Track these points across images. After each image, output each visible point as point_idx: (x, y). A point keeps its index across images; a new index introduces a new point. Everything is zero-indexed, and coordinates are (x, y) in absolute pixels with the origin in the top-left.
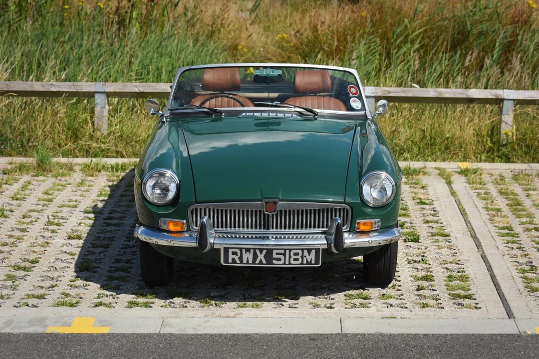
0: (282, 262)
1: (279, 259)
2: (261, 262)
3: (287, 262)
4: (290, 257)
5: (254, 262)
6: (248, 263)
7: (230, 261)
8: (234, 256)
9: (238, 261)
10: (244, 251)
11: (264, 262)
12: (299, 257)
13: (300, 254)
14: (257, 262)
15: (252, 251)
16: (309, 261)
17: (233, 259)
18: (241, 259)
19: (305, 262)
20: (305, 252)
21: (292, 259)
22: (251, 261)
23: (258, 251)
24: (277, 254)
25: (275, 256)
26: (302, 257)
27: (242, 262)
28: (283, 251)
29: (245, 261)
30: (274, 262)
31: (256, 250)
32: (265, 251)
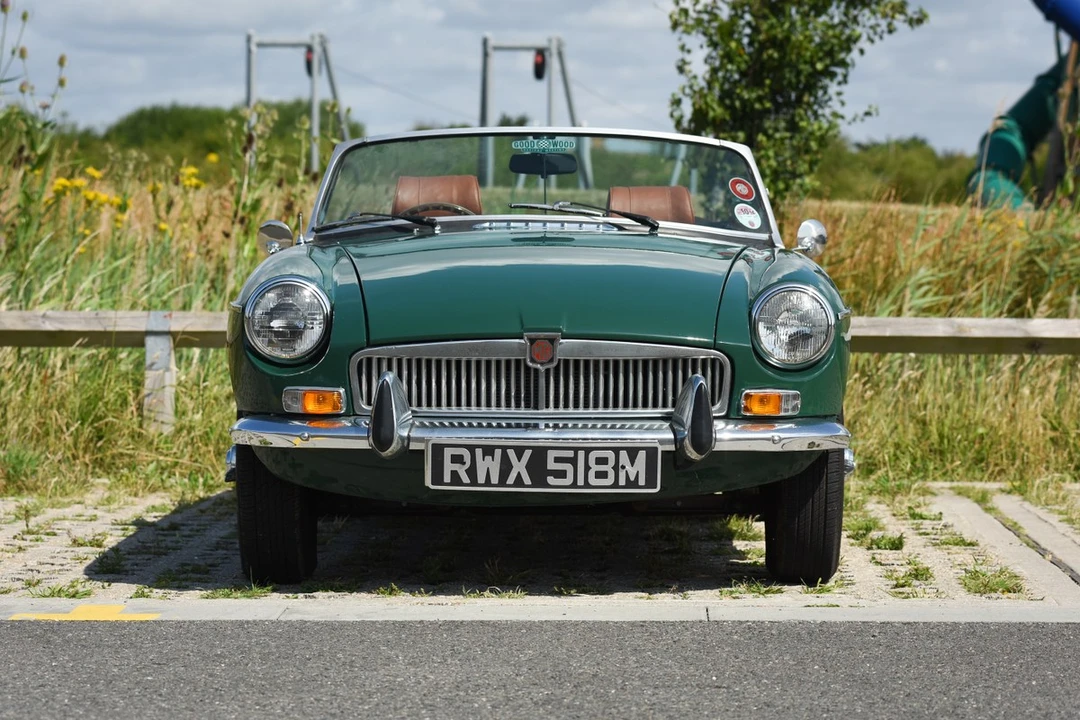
0: (569, 480)
1: (562, 474)
2: (519, 482)
3: (581, 482)
4: (587, 468)
5: (502, 482)
6: (488, 482)
7: (447, 478)
8: (456, 467)
9: (466, 479)
10: (479, 452)
11: (527, 480)
12: (608, 468)
13: (612, 462)
14: (511, 480)
15: (498, 452)
16: (632, 478)
17: (454, 474)
18: (472, 472)
19: (622, 482)
20: (623, 455)
21: (592, 474)
22: (495, 479)
23: (511, 453)
24: (557, 460)
25: (551, 465)
26: (616, 468)
27: (474, 481)
28: (570, 454)
29: (481, 479)
30: (551, 480)
31: (508, 451)
32: (528, 454)
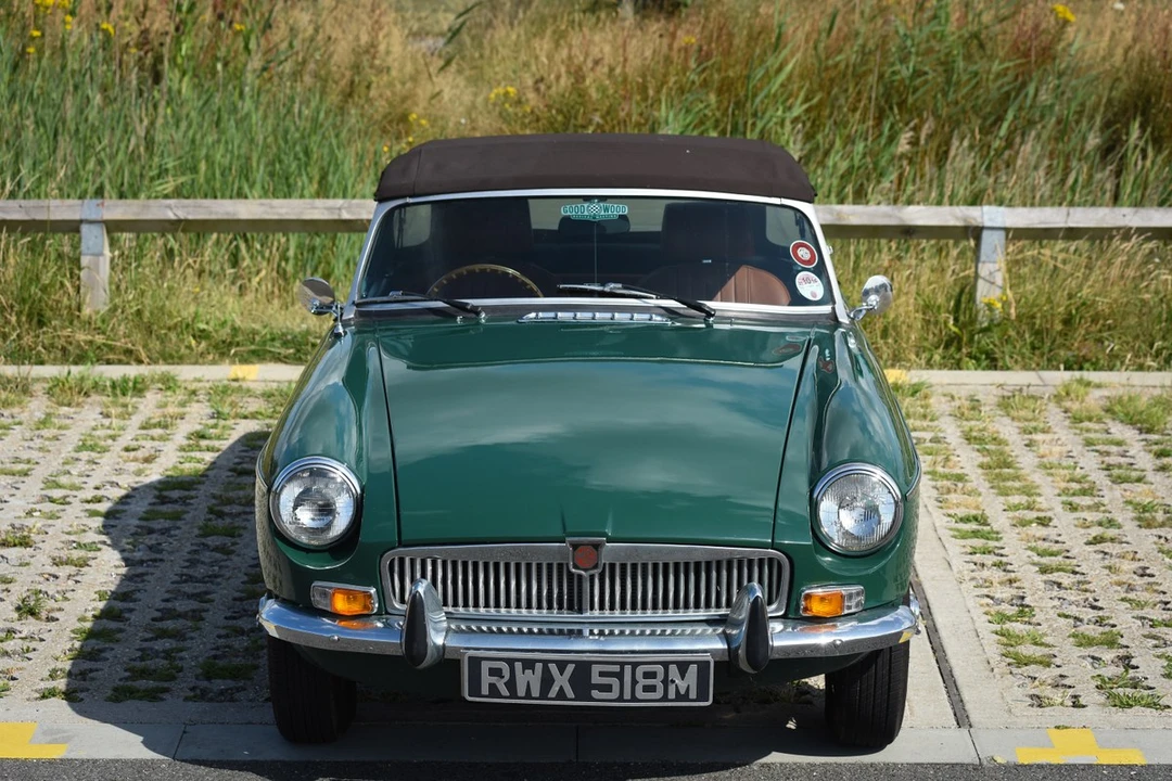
0: (615, 694)
1: (608, 688)
2: (561, 695)
3: (627, 695)
4: (634, 682)
5: (544, 695)
6: (528, 695)
7: (485, 690)
8: (494, 679)
9: (504, 691)
10: (518, 666)
11: (570, 693)
12: (658, 682)
13: (661, 676)
14: (553, 692)
15: (539, 666)
16: (682, 692)
17: (492, 687)
18: (511, 685)
19: (672, 695)
20: (673, 669)
21: (639, 688)
22: (536, 692)
23: (553, 668)
24: (602, 674)
25: (596, 679)
26: (666, 682)
27: (513, 694)
28: (617, 668)
29: (521, 691)
30: (595, 693)
31: (550, 665)
32: (570, 668)
